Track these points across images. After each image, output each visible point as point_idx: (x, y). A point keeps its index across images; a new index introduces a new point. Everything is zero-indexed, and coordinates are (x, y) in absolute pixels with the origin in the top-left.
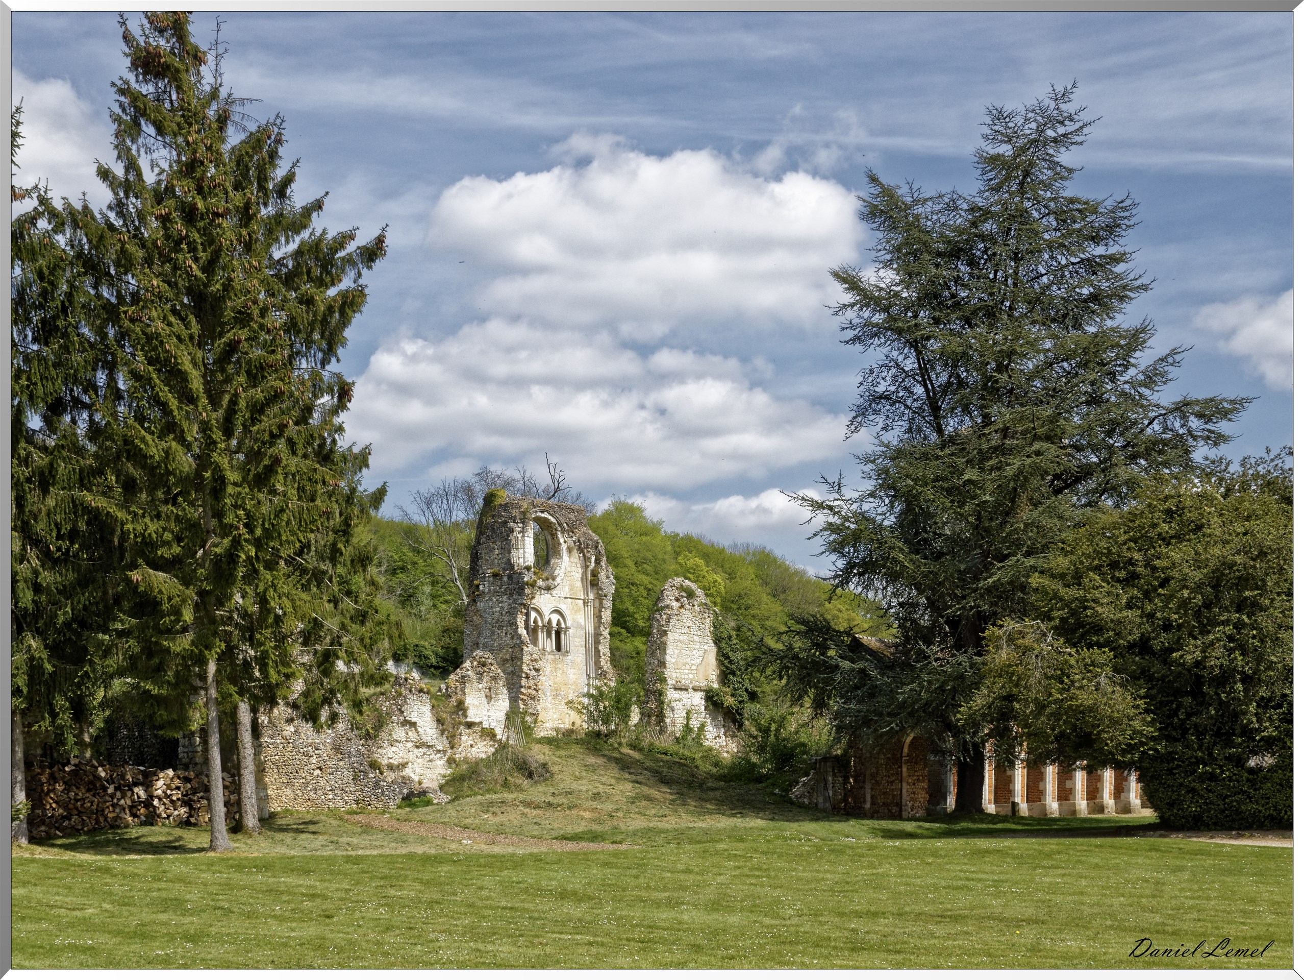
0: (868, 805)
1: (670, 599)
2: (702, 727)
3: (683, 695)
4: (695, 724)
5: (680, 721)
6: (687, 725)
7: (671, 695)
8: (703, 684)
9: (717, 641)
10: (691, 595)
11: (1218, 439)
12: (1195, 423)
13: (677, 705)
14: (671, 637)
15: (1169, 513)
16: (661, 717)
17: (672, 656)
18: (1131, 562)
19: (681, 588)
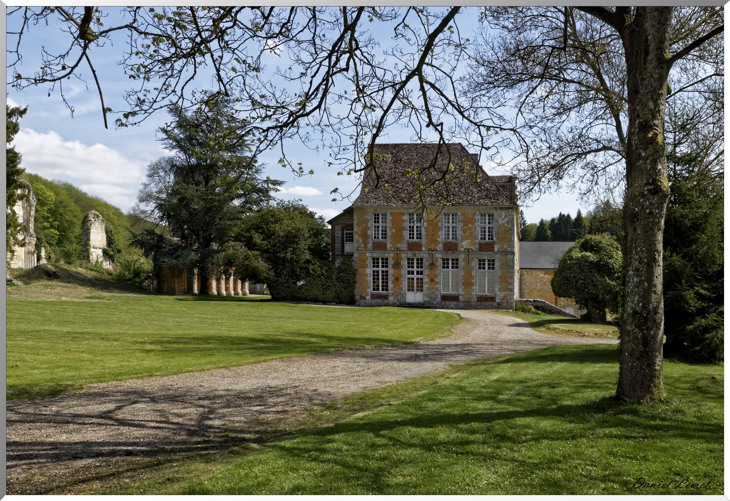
0: (165, 290)
1: (91, 217)
2: (102, 262)
3: (96, 250)
4: (100, 260)
5: (95, 259)
6: (97, 261)
7: (92, 250)
8: (102, 247)
9: (107, 232)
10: (98, 217)
11: (277, 190)
12: (271, 186)
13: (94, 254)
14: (92, 230)
15: (272, 216)
16: (88, 257)
17: (92, 237)
18: (263, 228)
19: (94, 214)
